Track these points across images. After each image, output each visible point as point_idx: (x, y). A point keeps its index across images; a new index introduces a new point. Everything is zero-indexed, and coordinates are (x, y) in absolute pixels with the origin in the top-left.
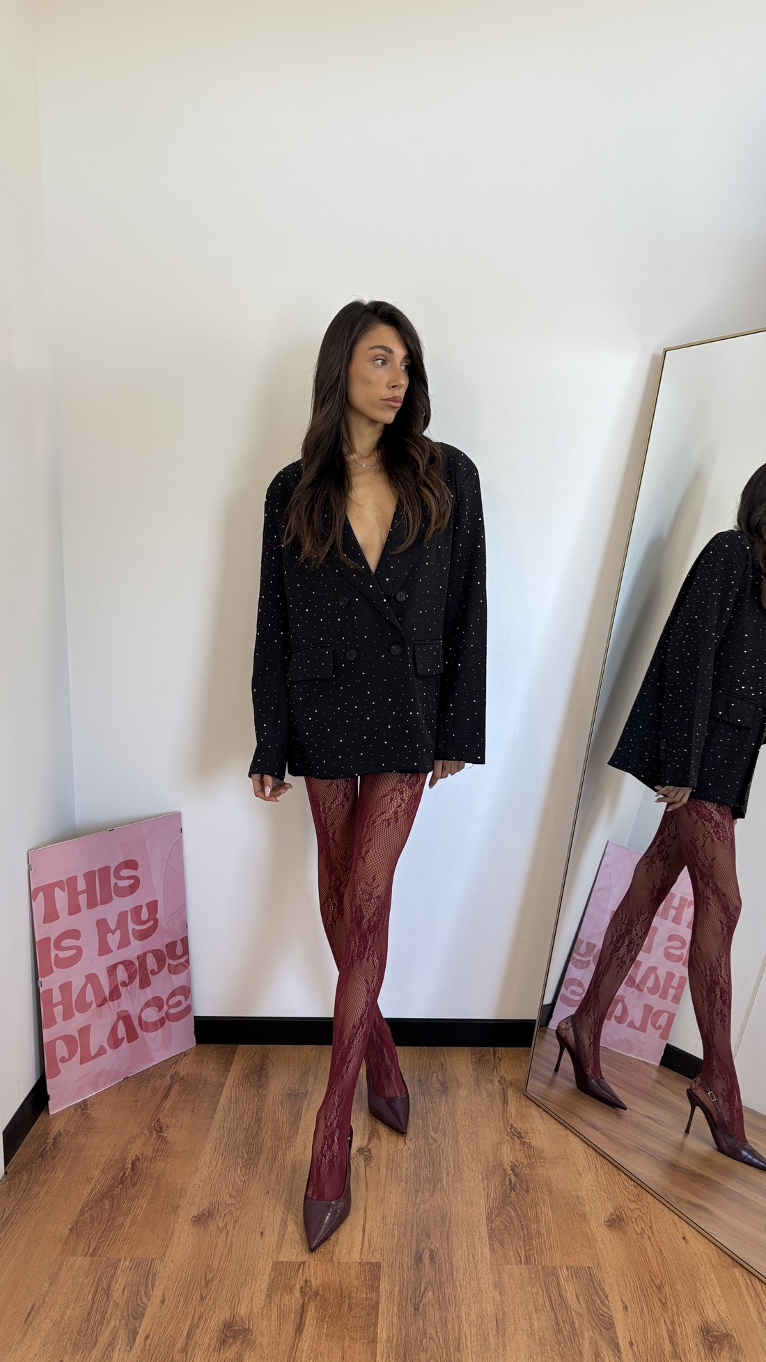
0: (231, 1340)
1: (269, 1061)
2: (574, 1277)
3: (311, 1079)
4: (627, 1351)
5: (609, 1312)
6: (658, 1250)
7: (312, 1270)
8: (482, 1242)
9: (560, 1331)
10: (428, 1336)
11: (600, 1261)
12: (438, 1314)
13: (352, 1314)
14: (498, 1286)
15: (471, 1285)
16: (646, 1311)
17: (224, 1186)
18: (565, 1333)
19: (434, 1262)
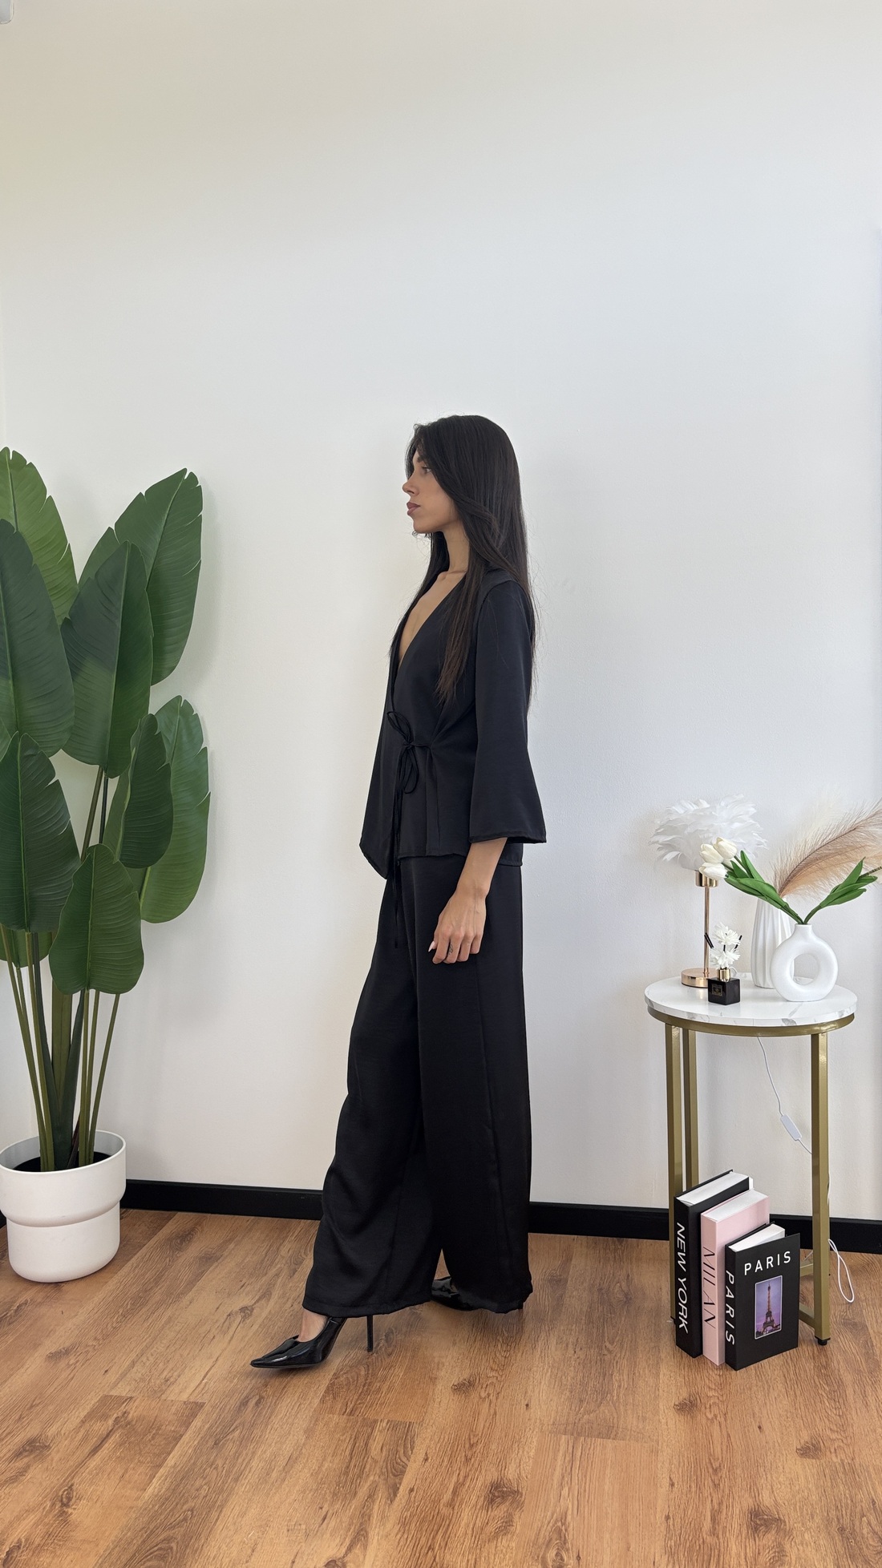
0: (26, 1454)
1: (199, 1228)
2: (390, 1429)
3: (232, 1246)
4: (403, 1496)
5: (407, 1462)
6: (492, 1411)
7: (136, 1404)
8: (316, 1394)
9: (346, 1474)
10: (214, 1466)
11: (425, 1418)
12: (234, 1450)
13: (152, 1442)
14: (309, 1433)
15: (282, 1428)
16: (445, 1463)
17: (94, 1330)
18: (351, 1475)
19: (258, 1407)
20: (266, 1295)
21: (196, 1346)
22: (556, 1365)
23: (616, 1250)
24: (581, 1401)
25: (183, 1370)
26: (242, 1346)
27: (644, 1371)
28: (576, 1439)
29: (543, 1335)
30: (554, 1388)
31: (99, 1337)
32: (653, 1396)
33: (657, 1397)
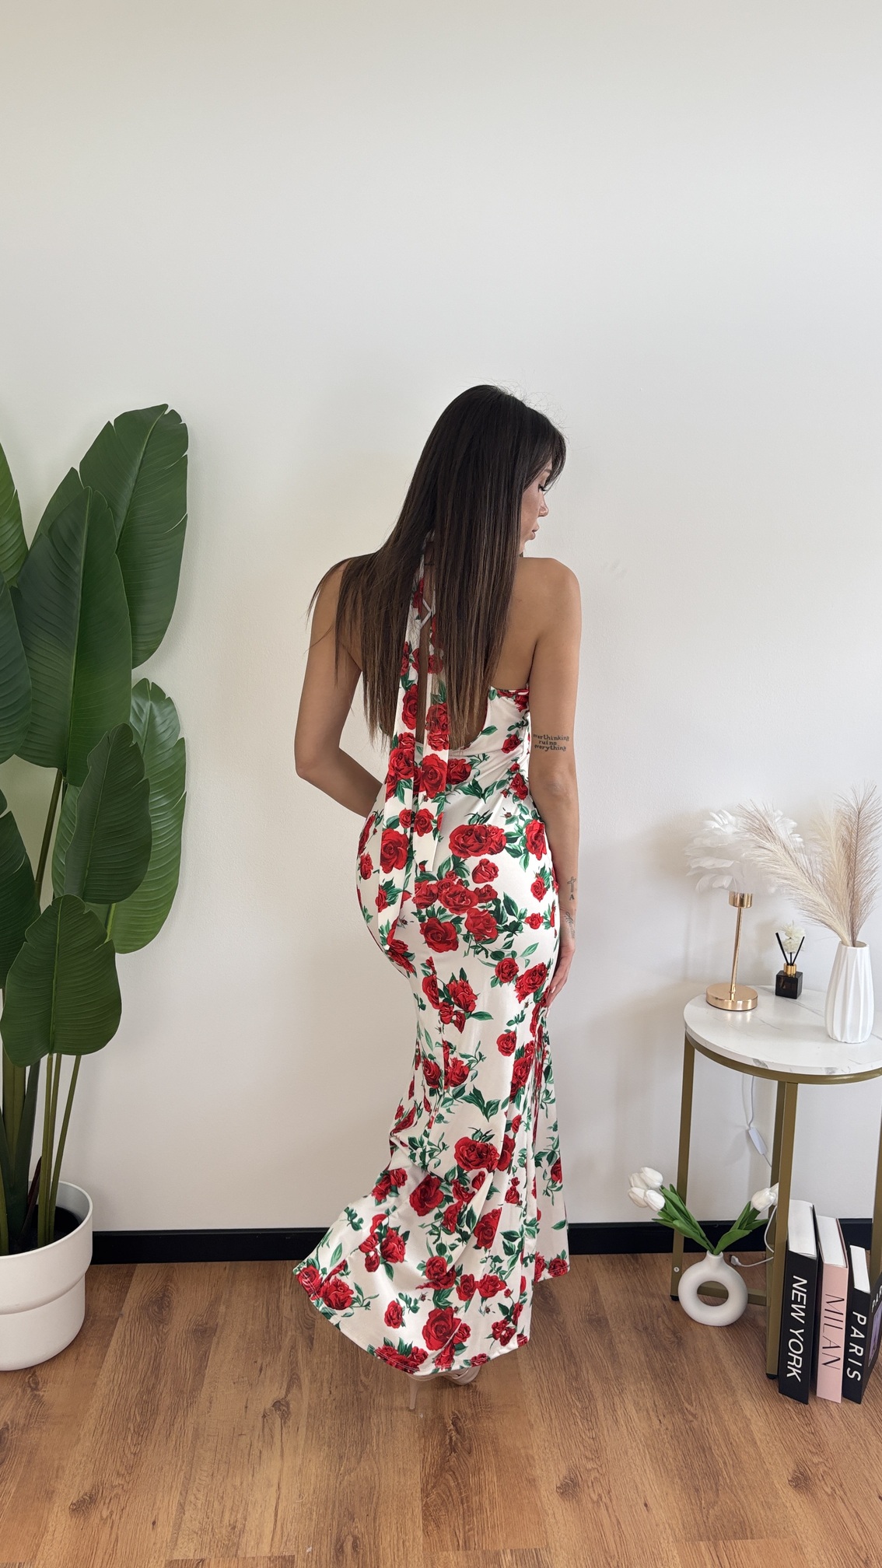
20: (293, 1380)
21: (246, 1469)
22: (649, 1442)
23: (635, 1270)
24: (697, 1490)
25: (246, 1509)
26: (299, 1462)
27: (739, 1438)
28: (716, 1546)
29: (617, 1400)
30: (662, 1477)
31: (122, 1471)
32: (763, 1472)
33: (767, 1473)
